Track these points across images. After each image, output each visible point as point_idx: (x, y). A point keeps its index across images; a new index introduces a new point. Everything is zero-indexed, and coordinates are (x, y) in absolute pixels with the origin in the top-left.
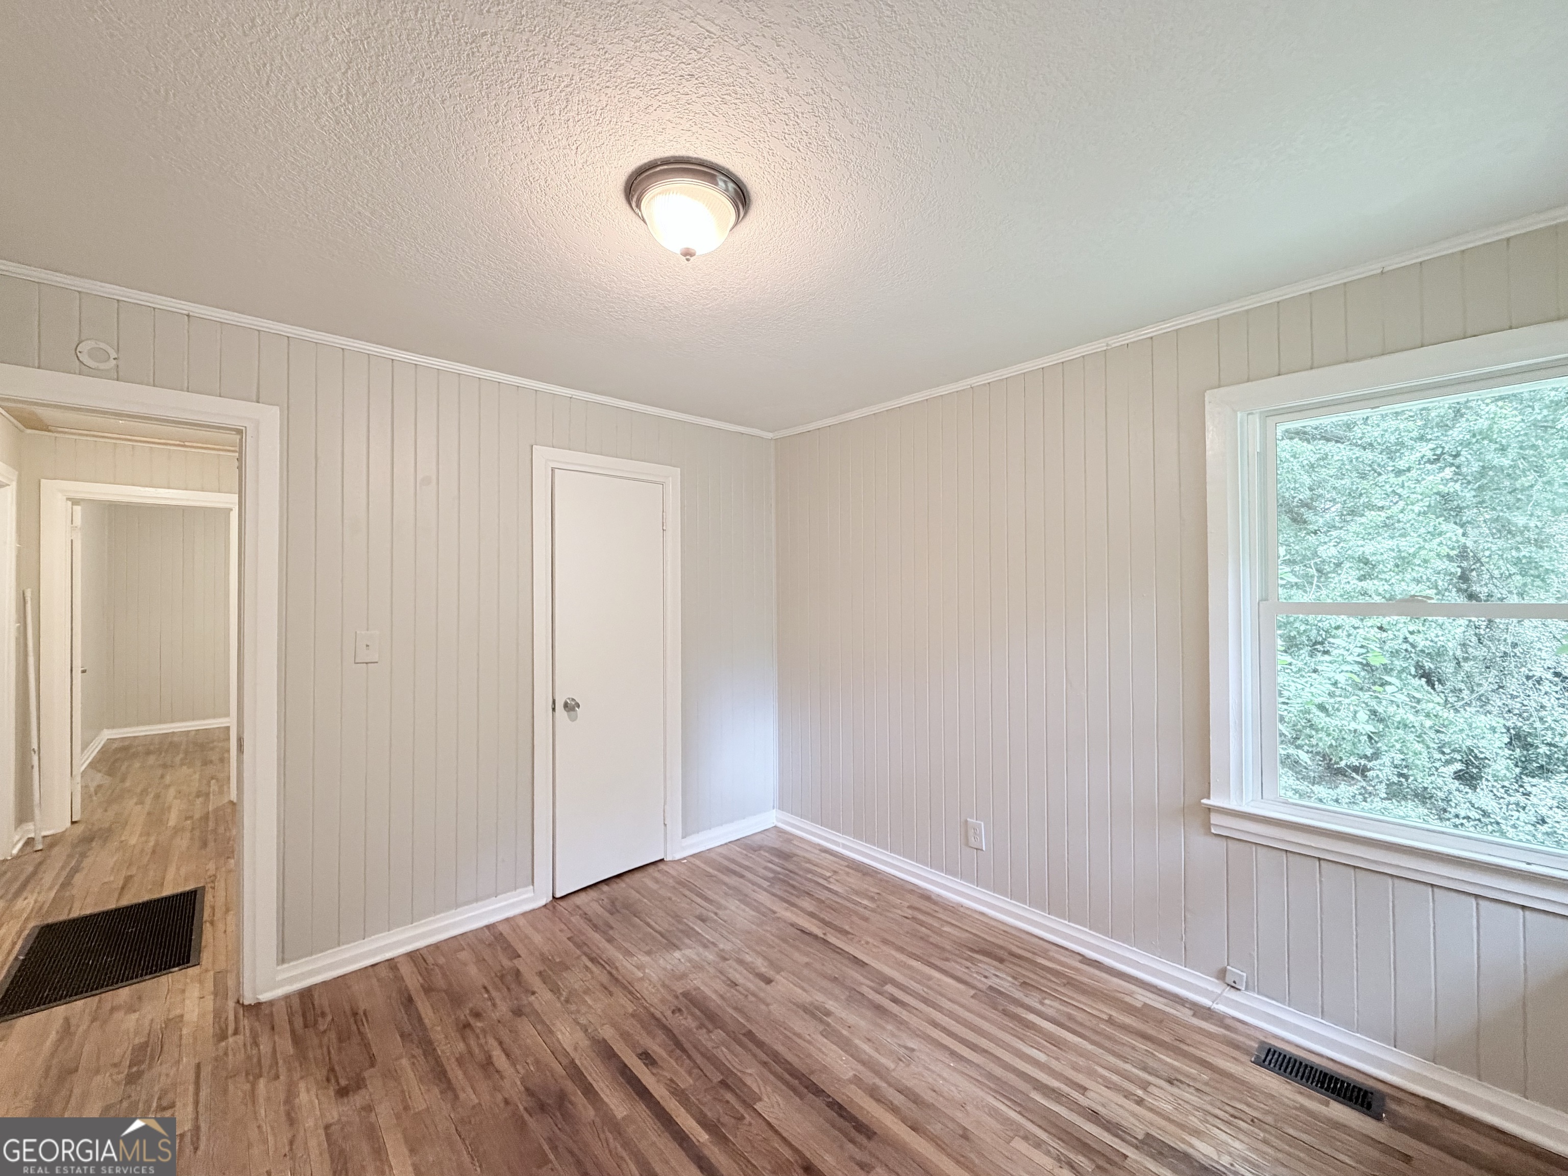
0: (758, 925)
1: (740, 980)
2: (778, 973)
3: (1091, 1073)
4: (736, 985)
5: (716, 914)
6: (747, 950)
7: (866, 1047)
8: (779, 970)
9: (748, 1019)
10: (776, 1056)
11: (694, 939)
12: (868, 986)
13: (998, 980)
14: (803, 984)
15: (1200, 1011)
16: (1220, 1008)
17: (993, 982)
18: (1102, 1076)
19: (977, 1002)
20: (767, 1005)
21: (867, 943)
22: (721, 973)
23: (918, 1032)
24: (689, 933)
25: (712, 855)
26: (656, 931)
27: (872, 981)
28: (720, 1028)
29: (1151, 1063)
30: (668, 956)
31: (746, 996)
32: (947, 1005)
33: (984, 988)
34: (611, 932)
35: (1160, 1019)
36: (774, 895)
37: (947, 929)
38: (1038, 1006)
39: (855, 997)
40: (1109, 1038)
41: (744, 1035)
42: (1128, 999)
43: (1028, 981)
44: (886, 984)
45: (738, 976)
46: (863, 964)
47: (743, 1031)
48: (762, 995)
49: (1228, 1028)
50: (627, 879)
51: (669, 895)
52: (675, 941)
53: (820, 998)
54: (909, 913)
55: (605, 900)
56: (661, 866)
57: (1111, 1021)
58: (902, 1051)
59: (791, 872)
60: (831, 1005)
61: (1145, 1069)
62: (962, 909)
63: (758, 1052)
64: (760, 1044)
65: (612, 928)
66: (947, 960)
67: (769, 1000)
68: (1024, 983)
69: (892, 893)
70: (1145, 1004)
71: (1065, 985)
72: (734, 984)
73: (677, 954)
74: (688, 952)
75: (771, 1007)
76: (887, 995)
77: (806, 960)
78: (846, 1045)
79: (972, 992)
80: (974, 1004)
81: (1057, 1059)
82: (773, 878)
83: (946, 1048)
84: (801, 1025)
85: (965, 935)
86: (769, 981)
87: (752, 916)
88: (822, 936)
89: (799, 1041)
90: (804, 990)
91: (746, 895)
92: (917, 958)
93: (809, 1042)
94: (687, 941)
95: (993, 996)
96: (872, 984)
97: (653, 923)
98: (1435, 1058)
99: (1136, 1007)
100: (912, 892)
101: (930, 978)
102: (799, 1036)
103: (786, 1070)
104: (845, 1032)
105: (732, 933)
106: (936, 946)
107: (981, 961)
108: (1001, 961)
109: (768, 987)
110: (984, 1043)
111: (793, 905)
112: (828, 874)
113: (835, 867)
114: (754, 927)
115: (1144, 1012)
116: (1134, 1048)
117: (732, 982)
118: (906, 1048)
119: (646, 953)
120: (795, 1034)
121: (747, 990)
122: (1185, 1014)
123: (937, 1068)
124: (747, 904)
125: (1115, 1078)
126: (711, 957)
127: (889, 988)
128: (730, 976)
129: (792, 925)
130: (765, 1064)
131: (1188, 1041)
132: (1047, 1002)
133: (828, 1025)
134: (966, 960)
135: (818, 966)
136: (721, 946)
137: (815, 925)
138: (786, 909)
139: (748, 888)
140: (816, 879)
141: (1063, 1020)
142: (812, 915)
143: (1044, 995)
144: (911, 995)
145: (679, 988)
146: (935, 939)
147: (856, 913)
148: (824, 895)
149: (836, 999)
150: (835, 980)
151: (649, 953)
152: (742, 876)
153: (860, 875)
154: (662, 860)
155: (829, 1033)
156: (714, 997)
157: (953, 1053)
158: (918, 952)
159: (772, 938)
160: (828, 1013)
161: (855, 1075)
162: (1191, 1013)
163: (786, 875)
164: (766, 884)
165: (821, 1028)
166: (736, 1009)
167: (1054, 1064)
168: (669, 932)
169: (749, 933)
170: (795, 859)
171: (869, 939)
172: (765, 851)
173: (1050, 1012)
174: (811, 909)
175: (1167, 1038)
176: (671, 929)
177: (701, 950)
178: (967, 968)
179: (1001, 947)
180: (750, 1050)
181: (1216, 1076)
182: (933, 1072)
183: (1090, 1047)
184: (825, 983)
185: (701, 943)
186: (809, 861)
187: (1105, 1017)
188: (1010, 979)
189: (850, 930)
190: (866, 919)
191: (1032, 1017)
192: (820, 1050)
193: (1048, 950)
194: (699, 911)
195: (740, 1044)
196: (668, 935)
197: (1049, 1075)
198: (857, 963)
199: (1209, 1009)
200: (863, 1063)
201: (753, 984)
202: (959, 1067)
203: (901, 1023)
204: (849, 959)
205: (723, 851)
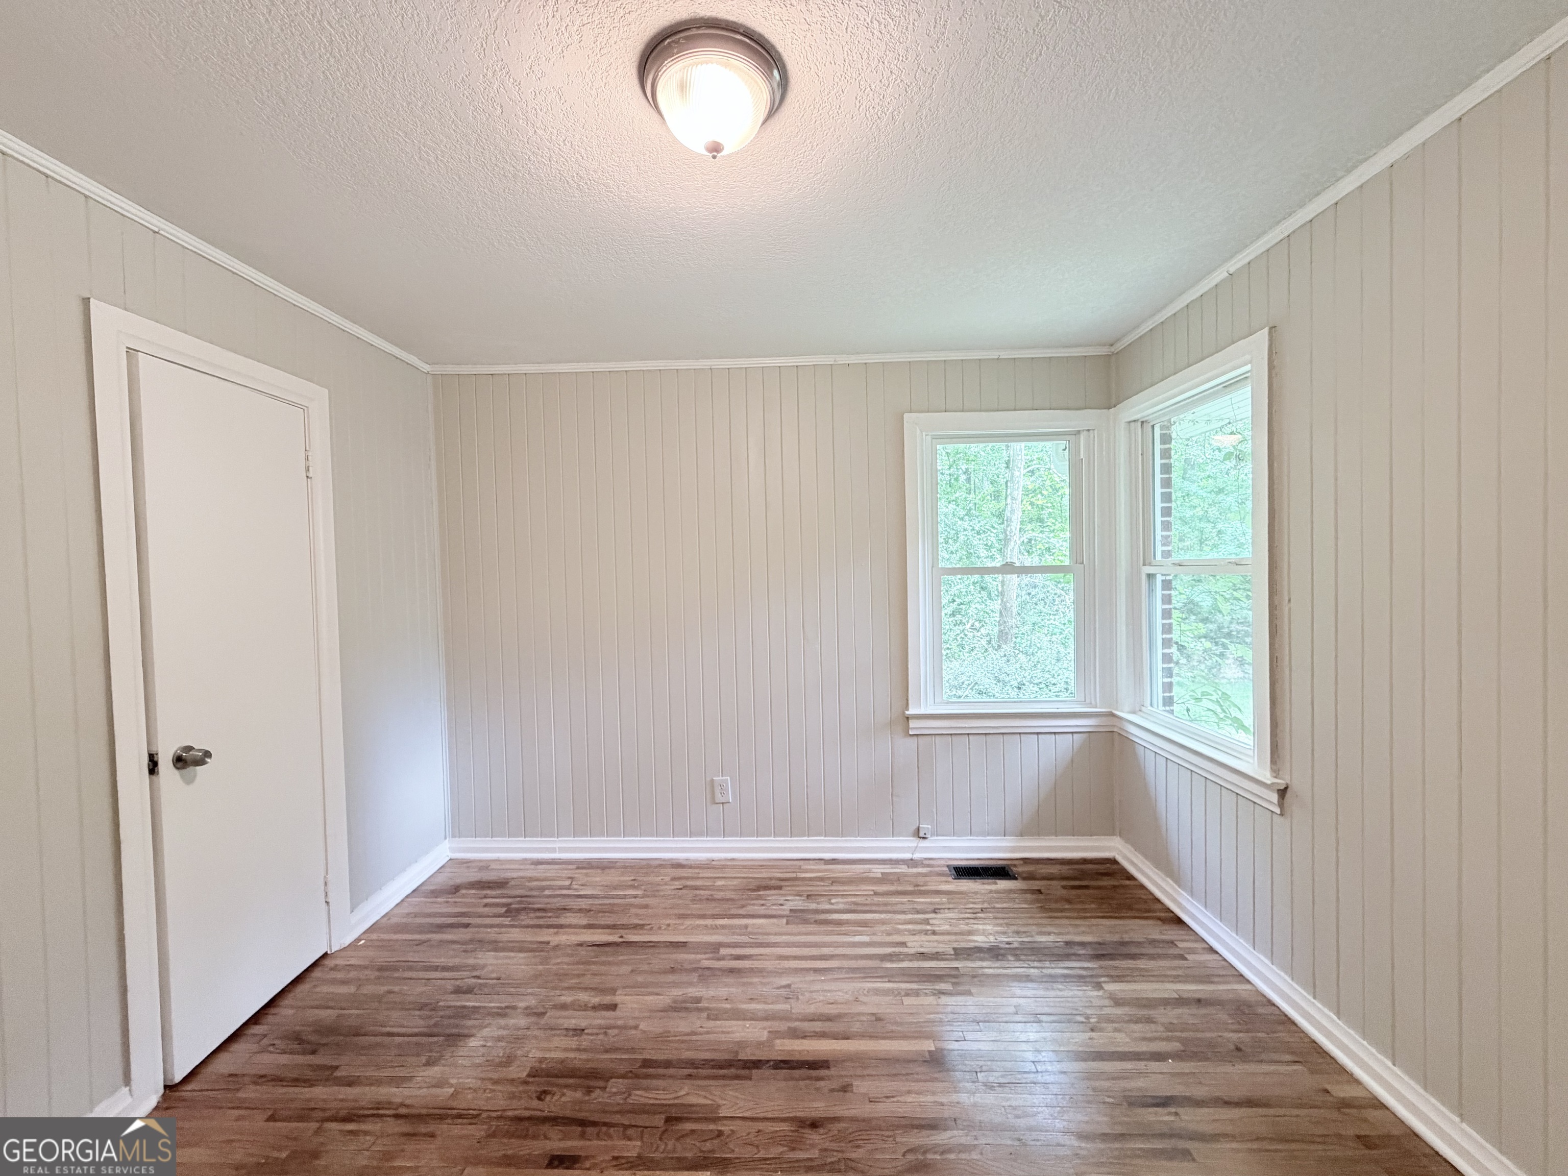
0: (541, 964)
1: (583, 1024)
2: (614, 994)
3: (898, 932)
4: (583, 1030)
5: (478, 977)
6: (558, 992)
7: (753, 1006)
8: (613, 991)
9: (632, 1050)
10: (693, 1064)
11: (477, 1016)
12: (706, 959)
13: (791, 903)
14: (650, 990)
15: (911, 863)
16: (917, 856)
17: (788, 906)
18: (906, 930)
19: (793, 926)
20: (636, 1027)
21: (669, 925)
22: (552, 1029)
23: (780, 971)
24: (463, 1013)
25: (395, 920)
26: (416, 1035)
27: (706, 953)
28: (612, 1078)
29: (919, 907)
30: (462, 1052)
31: (606, 1033)
32: (778, 939)
33: (787, 913)
34: (338, 1074)
35: (898, 878)
36: (527, 926)
37: (719, 883)
38: (828, 907)
39: (706, 975)
40: (886, 904)
41: (640, 1067)
42: (872, 875)
43: (809, 893)
44: (719, 950)
45: (573, 1021)
46: (684, 944)
47: (638, 1065)
48: (620, 1023)
49: (929, 866)
50: (287, 1001)
51: (386, 988)
52: (454, 1031)
53: (677, 992)
54: (678, 884)
55: (277, 1042)
56: (328, 962)
57: (876, 894)
58: (783, 992)
59: (522, 897)
60: (693, 992)
61: (918, 912)
62: (714, 863)
63: (671, 1071)
64: (668, 1064)
65: (337, 1067)
66: (743, 906)
67: (632, 1023)
68: (808, 896)
69: (646, 874)
70: (882, 873)
71: (832, 884)
72: (581, 1031)
73: (473, 1043)
74: (486, 1032)
75: (641, 1027)
76: (729, 957)
77: (630, 968)
78: (738, 1015)
79: (784, 920)
80: (792, 928)
81: (874, 934)
82: (506, 912)
83: (808, 970)
84: (681, 1025)
85: (735, 882)
86: (613, 1007)
87: (524, 958)
88: (621, 940)
89: (694, 1038)
90: (657, 994)
91: (496, 942)
92: (722, 917)
93: (708, 1033)
94: (470, 1023)
95: (797, 916)
96: (707, 956)
97: (395, 1030)
98: (1022, 834)
99: (878, 878)
100: (661, 866)
101: (746, 927)
102: (694, 1033)
103: (713, 1067)
104: (728, 1006)
105: (518, 986)
106: (723, 900)
107: (768, 896)
108: (780, 888)
109: (618, 1013)
110: (826, 951)
111: (561, 926)
112: (567, 883)
113: (566, 874)
114: (540, 967)
115: (885, 879)
116: (902, 903)
117: (575, 1030)
118: (784, 987)
119: (425, 1065)
120: (688, 1034)
121: (600, 1027)
122: (903, 869)
123: (817, 987)
124: (504, 950)
125: (910, 927)
126: (522, 1022)
127: (723, 951)
128: (566, 1026)
129: (581, 945)
130: (690, 1076)
131: (922, 884)
132: (833, 901)
133: (707, 1009)
134: (757, 899)
135: (645, 967)
136: (522, 1005)
137: (602, 934)
138: (556, 933)
139: (492, 934)
140: (558, 892)
141: (853, 907)
142: (590, 926)
143: (830, 897)
144: (746, 947)
145: (518, 1071)
146: (720, 895)
147: (632, 905)
148: (584, 904)
149: (691, 984)
150: (673, 970)
151: (429, 1063)
152: (467, 926)
153: (599, 871)
154: (325, 956)
155: (714, 1015)
156: (572, 1055)
157: (816, 970)
158: (717, 911)
159: (570, 967)
160: (698, 1000)
161: (769, 1032)
162: (906, 867)
163: (520, 903)
164: (507, 921)
165: (705, 1015)
166: (607, 1051)
167: (876, 939)
168: (435, 1025)
169: (541, 975)
170: (513, 883)
171: (668, 922)
172: (466, 888)
173: (841, 906)
174: (584, 922)
175: (911, 888)
176: (432, 1022)
177: (502, 1022)
178: (763, 905)
179: (771, 879)
180: (664, 1076)
181: (949, 896)
182: (818, 991)
183: (883, 916)
184: (670, 978)
185: (489, 1014)
186: (531, 879)
187: (872, 893)
188: (798, 898)
189: (641, 922)
190: (646, 907)
191: (836, 916)
192: (723, 1032)
193: (800, 866)
194: (450, 986)
195: (647, 1076)
196: (435, 1030)
197: (880, 947)
198: (678, 947)
199: (912, 860)
200: (766, 1019)
201: (601, 1019)
202: (830, 977)
203: (760, 971)
204: (667, 946)
205: (405, 910)
